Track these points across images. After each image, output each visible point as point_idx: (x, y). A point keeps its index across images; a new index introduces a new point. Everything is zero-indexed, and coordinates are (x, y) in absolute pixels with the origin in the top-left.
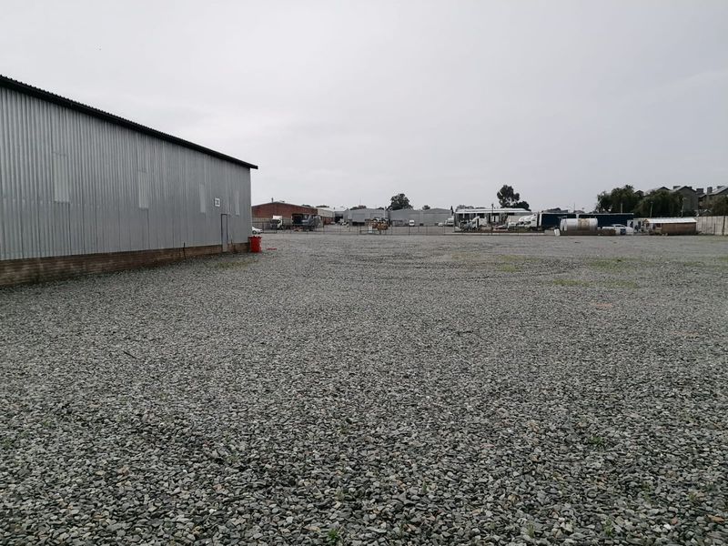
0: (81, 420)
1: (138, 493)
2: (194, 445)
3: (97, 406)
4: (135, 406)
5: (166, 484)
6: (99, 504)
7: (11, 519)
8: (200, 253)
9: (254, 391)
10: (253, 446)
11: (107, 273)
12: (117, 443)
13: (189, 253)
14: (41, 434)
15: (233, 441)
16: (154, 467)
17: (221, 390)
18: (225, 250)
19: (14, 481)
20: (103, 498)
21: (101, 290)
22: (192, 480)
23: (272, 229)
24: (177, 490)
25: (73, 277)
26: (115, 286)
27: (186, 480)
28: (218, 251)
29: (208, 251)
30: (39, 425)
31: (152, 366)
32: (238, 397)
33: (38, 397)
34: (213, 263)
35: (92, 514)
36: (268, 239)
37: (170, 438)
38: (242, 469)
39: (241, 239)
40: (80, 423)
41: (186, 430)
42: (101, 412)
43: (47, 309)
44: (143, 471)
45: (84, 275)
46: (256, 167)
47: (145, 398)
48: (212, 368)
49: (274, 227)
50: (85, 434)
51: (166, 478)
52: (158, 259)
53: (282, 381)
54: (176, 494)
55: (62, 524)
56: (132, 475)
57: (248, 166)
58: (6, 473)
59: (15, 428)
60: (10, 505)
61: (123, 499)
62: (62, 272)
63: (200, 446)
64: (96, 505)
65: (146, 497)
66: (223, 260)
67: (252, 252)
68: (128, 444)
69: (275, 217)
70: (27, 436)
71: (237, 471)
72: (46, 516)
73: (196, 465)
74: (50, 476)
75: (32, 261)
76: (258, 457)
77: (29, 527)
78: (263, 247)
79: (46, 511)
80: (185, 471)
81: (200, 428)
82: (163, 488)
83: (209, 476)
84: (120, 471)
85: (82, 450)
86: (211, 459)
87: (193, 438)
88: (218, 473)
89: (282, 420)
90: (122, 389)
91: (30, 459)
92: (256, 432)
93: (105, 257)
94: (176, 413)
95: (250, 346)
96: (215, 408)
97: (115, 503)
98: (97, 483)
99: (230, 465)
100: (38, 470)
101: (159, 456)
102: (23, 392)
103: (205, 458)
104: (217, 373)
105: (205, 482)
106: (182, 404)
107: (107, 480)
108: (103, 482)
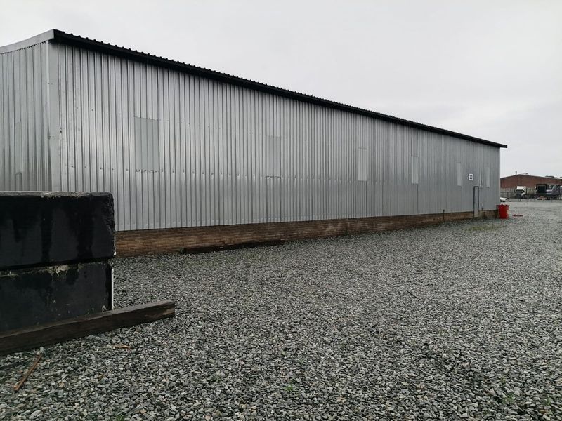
0: (385, 339)
1: (434, 408)
2: (474, 379)
3: (395, 331)
4: (422, 335)
5: (456, 407)
6: (407, 408)
7: (351, 401)
8: (456, 217)
9: (520, 343)
10: (527, 393)
11: (389, 230)
12: (413, 363)
13: (447, 218)
14: (362, 344)
15: (507, 384)
16: (444, 389)
17: (490, 336)
18: (476, 215)
19: (350, 374)
20: (409, 404)
21: (386, 243)
22: (477, 410)
23: (516, 198)
24: (465, 415)
25: (367, 232)
26: (396, 240)
27: (471, 408)
28: (471, 216)
29: (462, 217)
30: (359, 337)
31: (430, 306)
32: (505, 345)
33: (356, 316)
34: (467, 226)
35: (403, 414)
36: (514, 207)
37: (452, 369)
38: (521, 413)
39: (490, 206)
40: (385, 341)
41: (465, 365)
42: (398, 336)
43: (354, 254)
44: (437, 391)
45: (374, 231)
46: (506, 147)
47: (429, 331)
48: (479, 316)
49: (518, 196)
50: (390, 350)
51: (454, 402)
52: (424, 221)
53: (546, 338)
54: (464, 418)
55: (383, 415)
56: (428, 392)
57: (498, 146)
58: (345, 367)
59: (345, 336)
60: (350, 391)
61: (424, 409)
62: (361, 229)
63: (479, 382)
64: (405, 408)
65: (441, 413)
66: (476, 224)
67: (500, 218)
68: (421, 365)
69: (519, 188)
70: (353, 343)
71: (516, 413)
72: (372, 406)
73: (478, 398)
74: (371, 376)
75: (344, 221)
76: (534, 405)
77: (363, 411)
78: (510, 214)
79: (372, 402)
80: (469, 400)
81: (476, 366)
82: (452, 409)
83: (491, 410)
84: (418, 386)
85: (390, 362)
86: (491, 395)
87: (472, 373)
88: (498, 410)
89: (552, 377)
90: (411, 321)
91: (358, 360)
92: (528, 381)
93: (387, 219)
94: (455, 349)
95: (510, 302)
96: (487, 351)
97: (418, 411)
98: (404, 391)
99: (508, 405)
100: (363, 370)
101: (447, 382)
102: (347, 311)
103: (484, 393)
104: (484, 321)
105: (488, 415)
106: (459, 343)
107: (410, 390)
108: (408, 392)
